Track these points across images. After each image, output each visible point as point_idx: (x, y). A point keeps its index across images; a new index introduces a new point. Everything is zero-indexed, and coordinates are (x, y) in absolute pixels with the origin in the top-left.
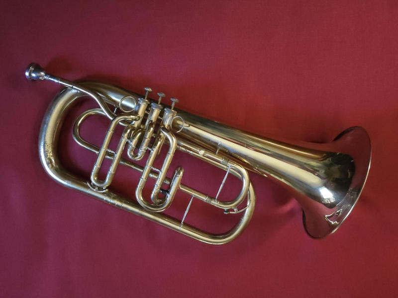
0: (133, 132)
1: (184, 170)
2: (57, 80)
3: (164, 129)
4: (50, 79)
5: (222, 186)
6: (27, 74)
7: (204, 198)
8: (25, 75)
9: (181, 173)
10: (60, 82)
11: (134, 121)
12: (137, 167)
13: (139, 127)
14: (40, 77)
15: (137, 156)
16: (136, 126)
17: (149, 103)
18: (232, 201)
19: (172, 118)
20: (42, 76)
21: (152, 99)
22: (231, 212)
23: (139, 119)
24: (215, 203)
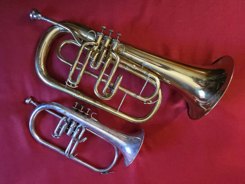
0: (93, 53)
1: (123, 76)
2: (49, 20)
3: (113, 51)
4: (44, 19)
5: (144, 87)
6: (31, 15)
7: (133, 94)
8: (30, 16)
9: (121, 78)
10: (51, 22)
11: (95, 46)
12: (94, 75)
13: (97, 50)
14: (38, 17)
15: (96, 67)
16: (95, 49)
17: (104, 36)
18: (149, 97)
19: (117, 45)
20: (40, 17)
21: (106, 34)
22: (148, 103)
23: (97, 45)
24: (139, 97)
